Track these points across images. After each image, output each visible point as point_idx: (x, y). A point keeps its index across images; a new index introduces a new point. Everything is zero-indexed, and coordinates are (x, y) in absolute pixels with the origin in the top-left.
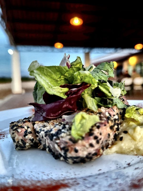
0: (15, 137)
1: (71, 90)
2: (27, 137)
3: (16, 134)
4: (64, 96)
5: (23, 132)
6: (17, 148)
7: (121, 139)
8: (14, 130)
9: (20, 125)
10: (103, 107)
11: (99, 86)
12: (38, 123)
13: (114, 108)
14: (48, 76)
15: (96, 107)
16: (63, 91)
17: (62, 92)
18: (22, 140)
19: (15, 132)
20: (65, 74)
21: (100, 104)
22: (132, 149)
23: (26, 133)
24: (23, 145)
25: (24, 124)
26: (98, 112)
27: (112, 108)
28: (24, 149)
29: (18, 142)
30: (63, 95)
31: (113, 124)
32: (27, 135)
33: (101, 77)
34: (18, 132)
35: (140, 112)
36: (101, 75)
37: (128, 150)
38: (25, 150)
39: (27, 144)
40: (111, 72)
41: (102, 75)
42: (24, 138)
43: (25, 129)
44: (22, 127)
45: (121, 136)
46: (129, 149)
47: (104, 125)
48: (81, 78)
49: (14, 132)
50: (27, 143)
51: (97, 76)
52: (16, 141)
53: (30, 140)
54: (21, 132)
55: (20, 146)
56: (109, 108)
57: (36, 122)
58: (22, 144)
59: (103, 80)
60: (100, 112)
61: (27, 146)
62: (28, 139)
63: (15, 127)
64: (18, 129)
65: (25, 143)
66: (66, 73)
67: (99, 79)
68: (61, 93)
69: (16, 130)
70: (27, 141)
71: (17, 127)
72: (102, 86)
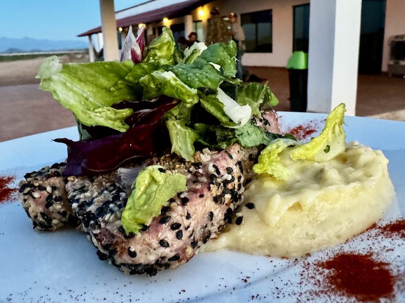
0: (28, 208)
1: (138, 112)
2: (51, 208)
3: (31, 202)
4: (124, 125)
5: (43, 199)
6: (35, 228)
7: (239, 221)
8: (25, 194)
9: (37, 184)
10: (206, 150)
11: (201, 101)
12: (74, 181)
13: (232, 151)
14: (88, 83)
15: (191, 149)
16: (118, 116)
17: (118, 118)
18: (43, 214)
19: (28, 198)
20: (126, 78)
21: (201, 141)
22: (259, 243)
23: (50, 201)
24: (46, 223)
25: (46, 182)
26: (193, 161)
27: (226, 152)
28: (51, 229)
29: (36, 217)
30: (120, 125)
31: (219, 193)
32: (51, 204)
33: (204, 80)
34: (34, 198)
35: (291, 156)
36: (204, 77)
37: (252, 246)
38: (51, 231)
39: (55, 222)
40: (229, 64)
41: (207, 77)
42: (47, 209)
43: (48, 192)
44: (42, 188)
45: (239, 214)
46: (254, 243)
47: (198, 195)
48: (157, 86)
49: (26, 197)
50: (54, 218)
51: (197, 79)
52: (32, 215)
53: (59, 213)
54: (40, 197)
55: (41, 224)
56: (219, 150)
57: (69, 178)
58: (44, 221)
59: (210, 89)
60: (197, 162)
61: (56, 224)
62: (55, 211)
63: (28, 189)
64: (33, 193)
65: (51, 218)
66: (128, 74)
67: (202, 86)
68: (115, 120)
69: (29, 193)
70: (54, 215)
71: (32, 188)
72: (207, 101)
